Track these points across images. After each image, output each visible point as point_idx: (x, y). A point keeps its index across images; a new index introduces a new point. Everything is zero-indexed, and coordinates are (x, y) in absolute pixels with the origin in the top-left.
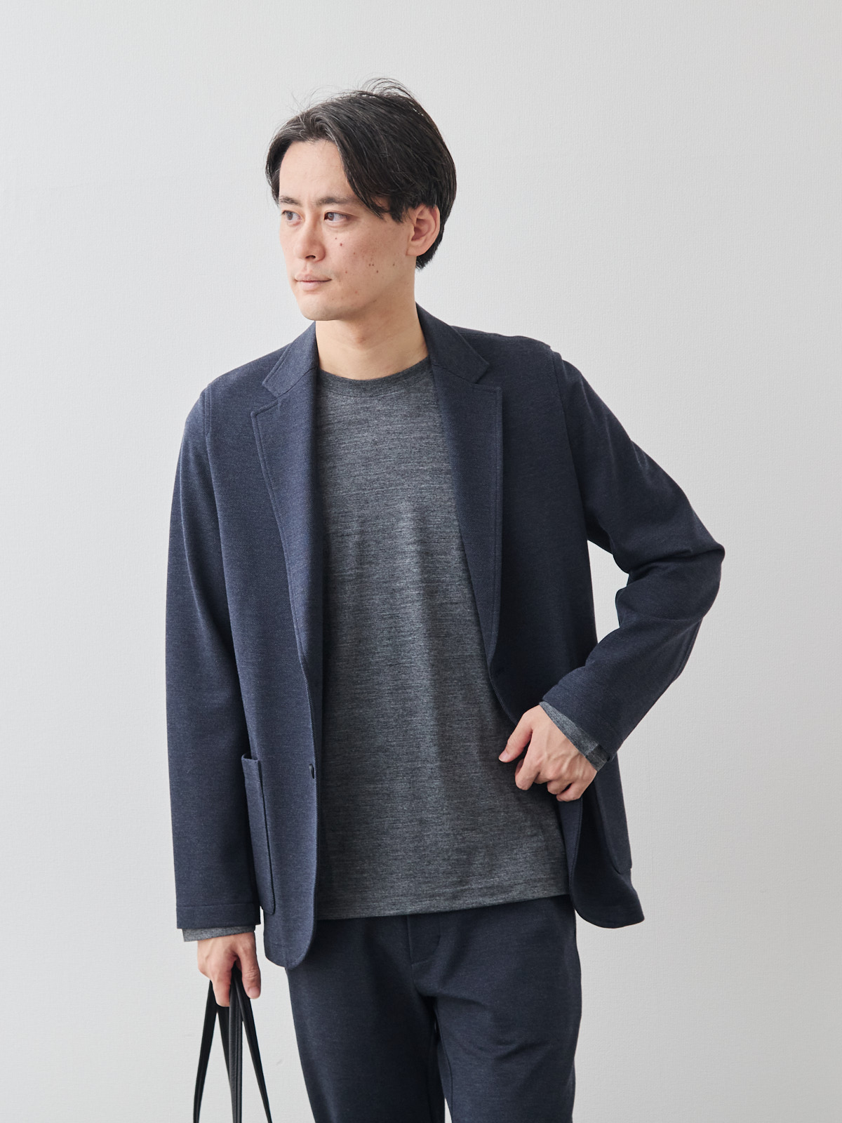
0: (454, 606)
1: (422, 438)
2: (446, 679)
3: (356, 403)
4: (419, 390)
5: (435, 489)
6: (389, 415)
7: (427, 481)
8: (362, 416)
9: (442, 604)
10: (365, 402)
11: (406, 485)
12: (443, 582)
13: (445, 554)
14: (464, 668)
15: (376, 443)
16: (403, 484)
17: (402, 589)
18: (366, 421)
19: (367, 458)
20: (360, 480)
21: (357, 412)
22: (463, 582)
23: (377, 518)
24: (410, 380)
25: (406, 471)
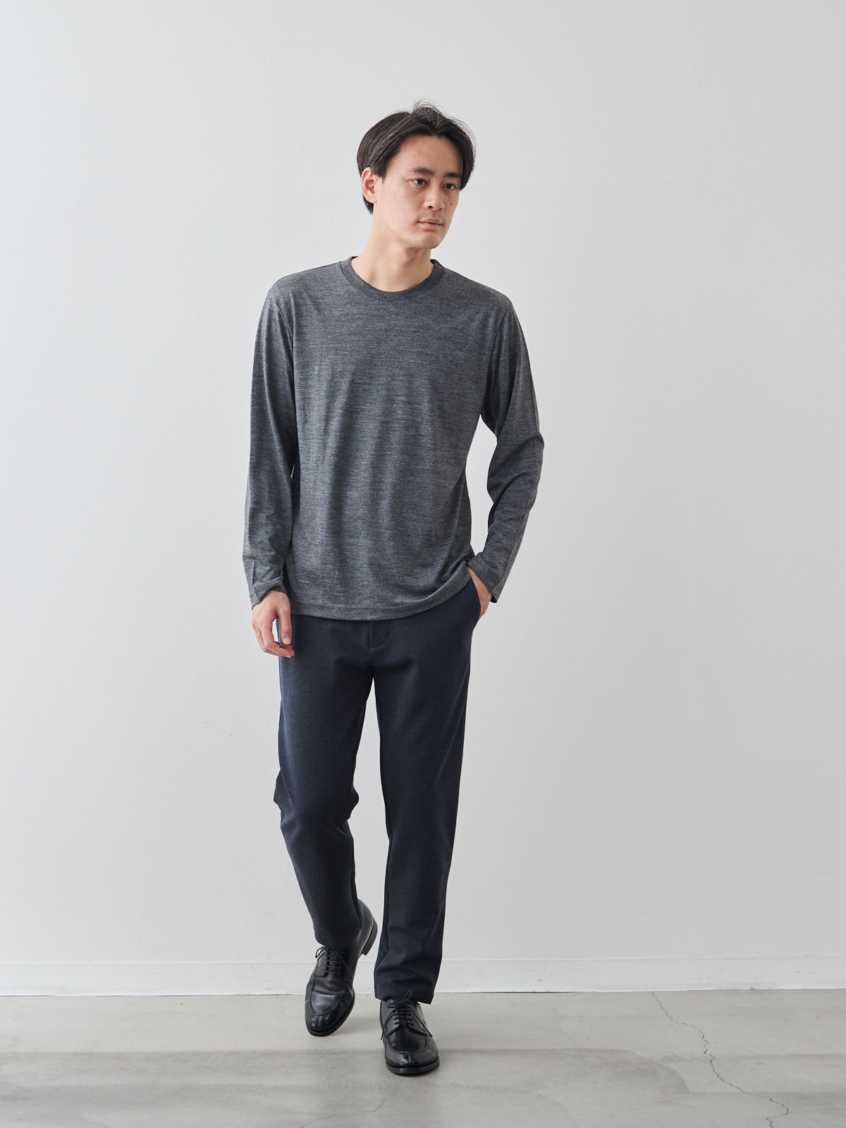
0: (421, 437)
1: (415, 332)
2: (409, 481)
3: (379, 304)
4: (417, 302)
5: (418, 363)
6: (397, 315)
7: (414, 358)
8: (381, 313)
9: (414, 435)
10: (384, 304)
11: (401, 360)
12: (417, 422)
13: (420, 405)
14: (423, 477)
15: (387, 331)
16: (399, 358)
17: (388, 422)
18: (383, 316)
19: (380, 339)
20: (374, 352)
21: (378, 310)
22: (429, 424)
23: (380, 376)
24: (412, 295)
25: (402, 351)
